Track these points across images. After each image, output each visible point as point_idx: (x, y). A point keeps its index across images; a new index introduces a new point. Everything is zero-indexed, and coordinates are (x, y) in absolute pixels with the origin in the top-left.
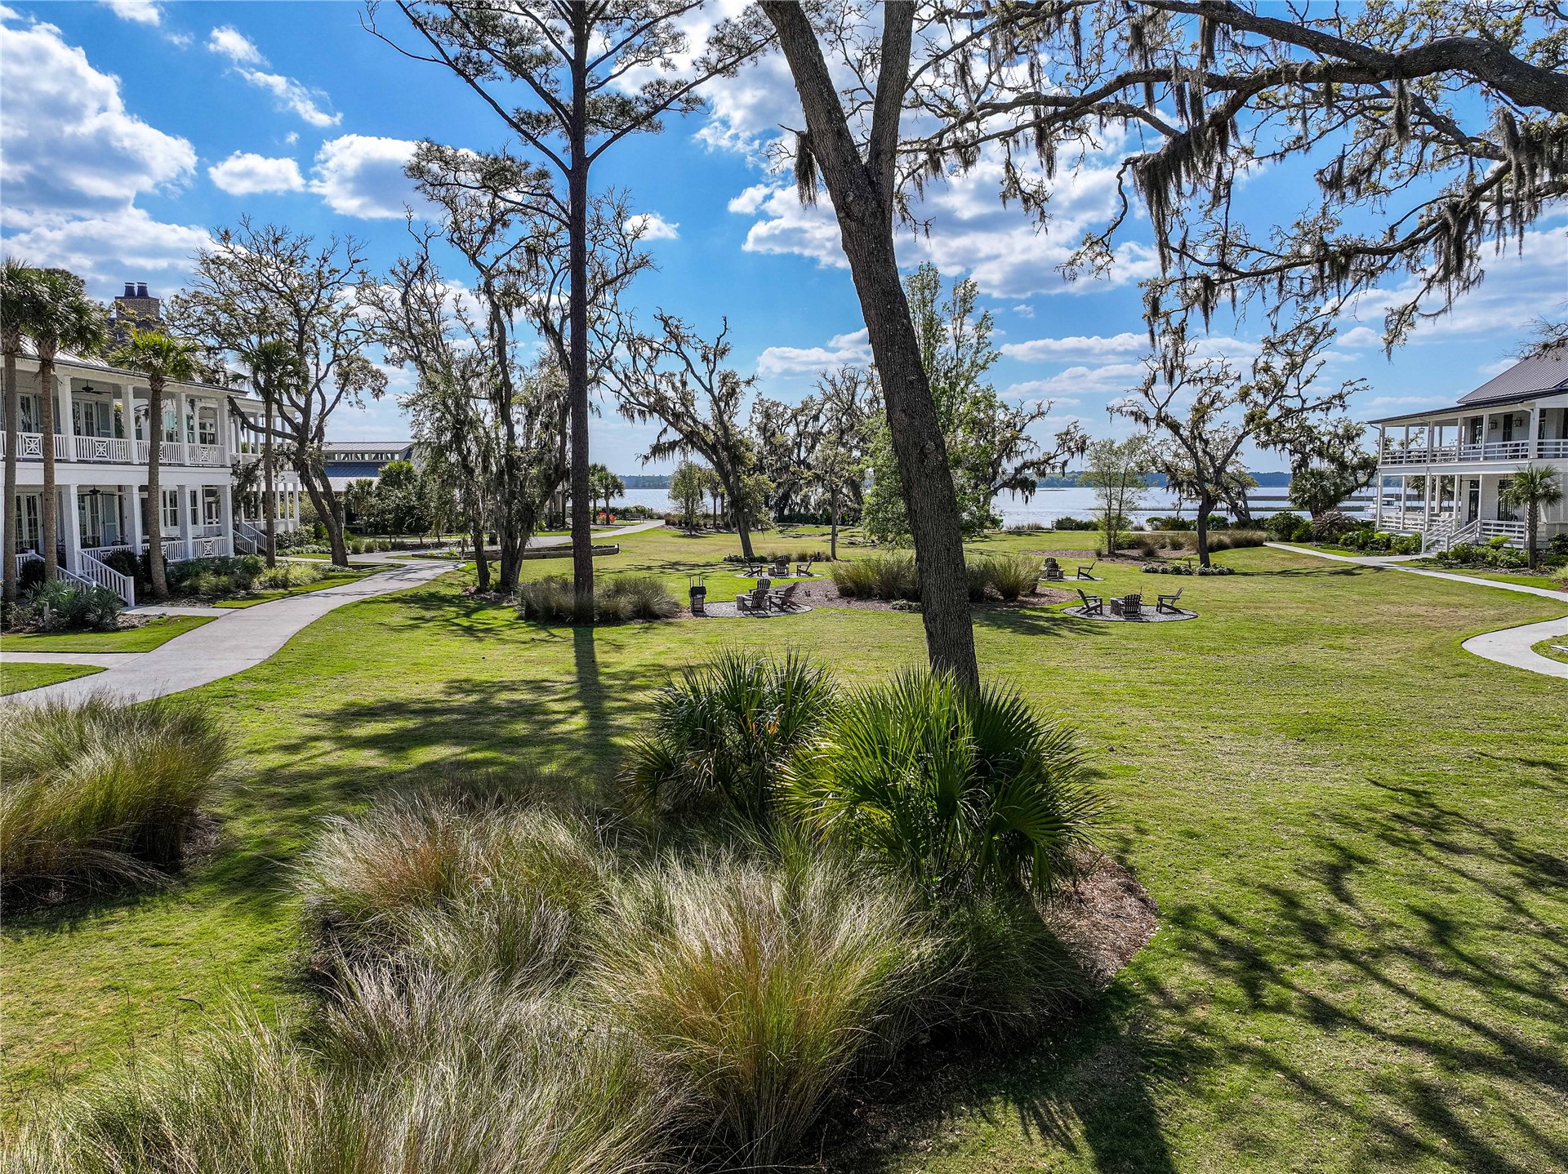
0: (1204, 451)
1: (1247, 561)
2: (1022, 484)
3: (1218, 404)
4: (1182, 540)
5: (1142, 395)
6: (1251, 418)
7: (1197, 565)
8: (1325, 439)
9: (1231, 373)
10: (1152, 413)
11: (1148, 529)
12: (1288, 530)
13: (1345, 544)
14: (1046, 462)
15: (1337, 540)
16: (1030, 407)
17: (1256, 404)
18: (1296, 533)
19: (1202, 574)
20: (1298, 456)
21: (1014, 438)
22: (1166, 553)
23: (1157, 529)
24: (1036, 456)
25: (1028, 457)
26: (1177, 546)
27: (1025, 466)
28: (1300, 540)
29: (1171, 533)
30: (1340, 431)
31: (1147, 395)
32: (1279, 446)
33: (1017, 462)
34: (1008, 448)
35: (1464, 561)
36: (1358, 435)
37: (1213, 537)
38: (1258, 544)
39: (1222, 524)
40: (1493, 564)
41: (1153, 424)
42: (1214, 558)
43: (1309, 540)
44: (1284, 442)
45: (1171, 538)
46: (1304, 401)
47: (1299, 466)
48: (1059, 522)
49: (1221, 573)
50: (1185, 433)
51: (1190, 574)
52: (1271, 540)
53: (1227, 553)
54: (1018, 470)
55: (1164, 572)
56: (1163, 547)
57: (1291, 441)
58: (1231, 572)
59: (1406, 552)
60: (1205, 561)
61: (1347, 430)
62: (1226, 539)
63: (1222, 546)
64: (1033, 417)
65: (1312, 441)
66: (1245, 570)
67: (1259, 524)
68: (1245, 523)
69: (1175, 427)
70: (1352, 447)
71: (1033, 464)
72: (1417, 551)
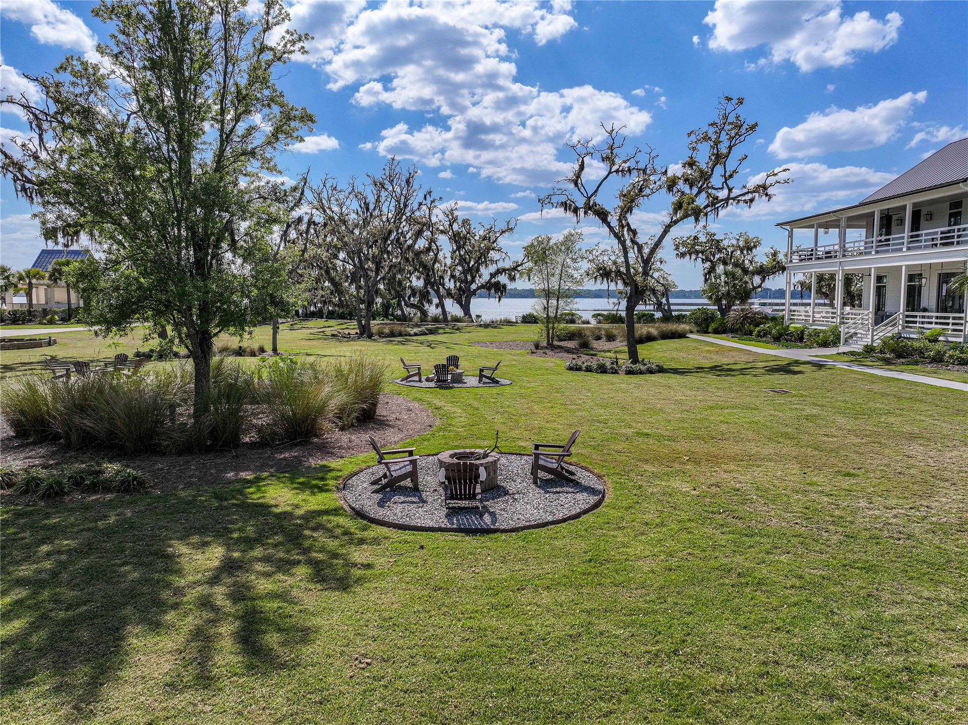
0: (633, 241)
1: (675, 354)
2: (496, 289)
3: (647, 191)
4: (615, 332)
5: (572, 186)
6: (678, 206)
7: (624, 359)
8: (730, 250)
9: (658, 168)
10: (580, 202)
11: (593, 322)
12: (704, 324)
13: (758, 335)
14: (515, 269)
15: (751, 333)
16: (501, 225)
17: (683, 193)
18: (713, 326)
19: (630, 372)
20: (708, 264)
21: (488, 249)
22: (602, 344)
23: (600, 322)
24: (508, 264)
25: (501, 265)
26: (611, 338)
27: (499, 272)
28: (716, 332)
29: (606, 326)
30: (741, 244)
31: (576, 184)
32: (694, 257)
33: (493, 268)
34: (483, 257)
35: (900, 356)
36: (755, 246)
37: (642, 329)
38: (681, 336)
39: (648, 318)
40: (938, 359)
41: (582, 212)
42: (643, 351)
43: (724, 332)
44: (697, 252)
45: (607, 331)
46: (730, 190)
47: (709, 273)
48: (524, 317)
49: (650, 372)
50: (614, 223)
51: (615, 372)
52: (692, 332)
53: (655, 344)
54: (493, 275)
55: (589, 370)
56: (598, 338)
57: (702, 252)
58: (661, 370)
59: (825, 344)
60: (634, 356)
61: (747, 242)
62: (654, 331)
63: (650, 338)
64: (503, 232)
65: (720, 251)
66: (674, 365)
67: (680, 319)
68: (668, 317)
69: (603, 215)
70: (749, 257)
71: (504, 270)
72: (835, 343)
